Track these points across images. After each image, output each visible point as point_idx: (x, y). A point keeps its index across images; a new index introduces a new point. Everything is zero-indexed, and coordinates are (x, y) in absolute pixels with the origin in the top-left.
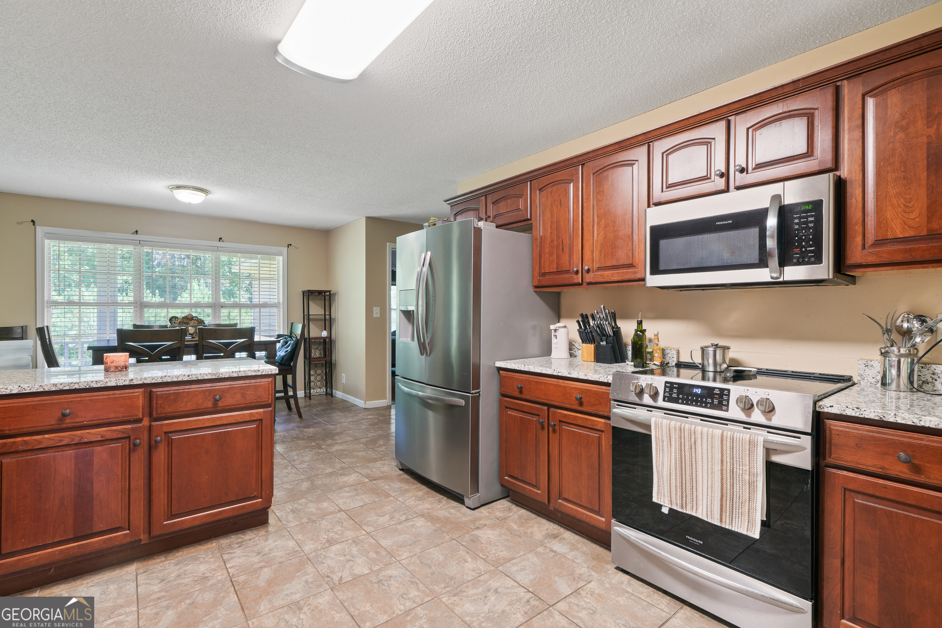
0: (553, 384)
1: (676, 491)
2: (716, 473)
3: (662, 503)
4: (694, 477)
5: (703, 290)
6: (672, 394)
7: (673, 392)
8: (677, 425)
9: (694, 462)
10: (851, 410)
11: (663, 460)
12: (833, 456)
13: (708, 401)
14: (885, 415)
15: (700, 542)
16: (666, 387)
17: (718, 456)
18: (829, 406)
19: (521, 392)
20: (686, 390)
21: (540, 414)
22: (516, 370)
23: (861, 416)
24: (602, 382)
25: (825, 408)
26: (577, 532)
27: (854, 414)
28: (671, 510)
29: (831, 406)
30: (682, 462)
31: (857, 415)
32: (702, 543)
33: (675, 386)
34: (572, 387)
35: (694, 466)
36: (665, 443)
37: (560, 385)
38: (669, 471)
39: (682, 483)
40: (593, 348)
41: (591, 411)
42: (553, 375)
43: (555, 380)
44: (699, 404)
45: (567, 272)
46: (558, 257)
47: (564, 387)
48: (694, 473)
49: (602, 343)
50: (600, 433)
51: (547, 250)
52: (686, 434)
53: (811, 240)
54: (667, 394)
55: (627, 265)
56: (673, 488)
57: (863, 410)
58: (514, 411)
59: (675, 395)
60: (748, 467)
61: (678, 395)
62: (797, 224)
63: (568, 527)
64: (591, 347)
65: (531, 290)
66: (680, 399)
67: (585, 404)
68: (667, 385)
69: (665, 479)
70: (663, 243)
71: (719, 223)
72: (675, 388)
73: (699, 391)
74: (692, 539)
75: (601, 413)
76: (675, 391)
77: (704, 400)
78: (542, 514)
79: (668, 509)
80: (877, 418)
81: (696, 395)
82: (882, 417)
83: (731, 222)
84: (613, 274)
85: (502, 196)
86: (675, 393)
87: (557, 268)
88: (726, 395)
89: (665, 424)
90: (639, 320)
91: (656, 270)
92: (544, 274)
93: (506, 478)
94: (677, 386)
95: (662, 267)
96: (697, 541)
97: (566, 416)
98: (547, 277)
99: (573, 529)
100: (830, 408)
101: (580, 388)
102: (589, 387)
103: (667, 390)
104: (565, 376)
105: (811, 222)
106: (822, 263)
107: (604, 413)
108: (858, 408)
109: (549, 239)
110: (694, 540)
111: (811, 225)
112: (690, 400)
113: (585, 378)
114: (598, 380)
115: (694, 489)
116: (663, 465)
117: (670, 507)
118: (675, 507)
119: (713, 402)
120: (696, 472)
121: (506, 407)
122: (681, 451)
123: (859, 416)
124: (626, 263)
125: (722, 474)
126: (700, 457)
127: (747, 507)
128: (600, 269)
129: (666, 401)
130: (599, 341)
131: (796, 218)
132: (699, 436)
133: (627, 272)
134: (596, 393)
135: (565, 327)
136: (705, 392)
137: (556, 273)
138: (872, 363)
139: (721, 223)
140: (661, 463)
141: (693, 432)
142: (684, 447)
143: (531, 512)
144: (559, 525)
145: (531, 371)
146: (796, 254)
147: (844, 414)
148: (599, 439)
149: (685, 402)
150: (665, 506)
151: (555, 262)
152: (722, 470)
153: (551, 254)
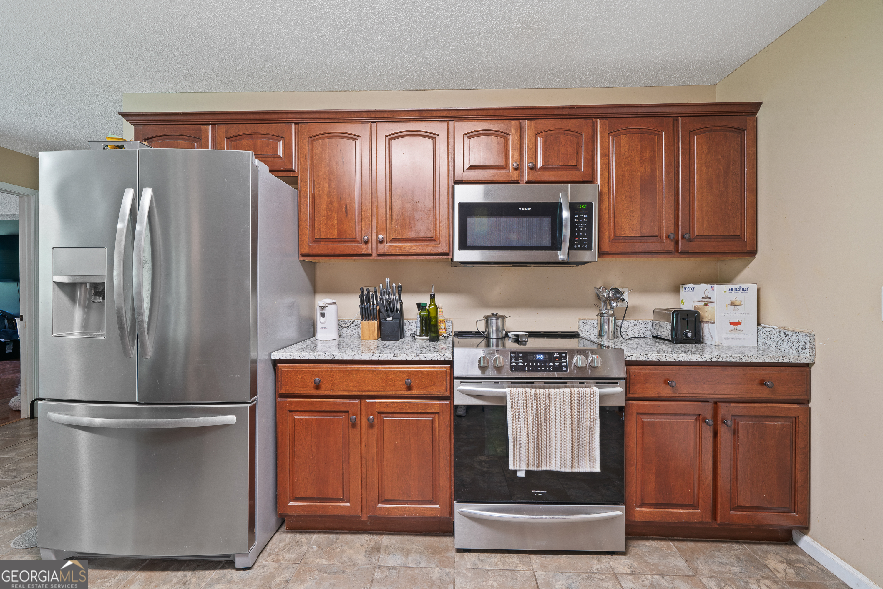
0: (369, 371)
1: (534, 452)
2: (568, 427)
3: (516, 469)
4: (548, 435)
5: (474, 266)
6: (518, 363)
7: (518, 361)
8: (533, 391)
9: (548, 422)
10: (642, 356)
11: (520, 427)
12: (632, 392)
13: (550, 365)
14: (661, 357)
15: (544, 492)
16: (511, 357)
17: (568, 411)
18: (630, 356)
19: (317, 387)
20: (530, 357)
21: (349, 410)
22: (311, 360)
23: (648, 360)
24: (438, 360)
25: (628, 357)
26: (391, 532)
27: (644, 359)
28: (528, 472)
29: (632, 356)
30: (538, 425)
31: (646, 359)
32: (546, 492)
33: (519, 355)
34: (397, 371)
35: (548, 425)
36: (522, 410)
37: (380, 371)
38: (526, 436)
39: (538, 444)
40: (376, 325)
41: (423, 393)
42: (371, 360)
43: (373, 366)
44: (543, 369)
45: (353, 240)
46: (339, 221)
47: (386, 373)
48: (548, 431)
49: (388, 319)
50: (433, 416)
51: (323, 212)
52: (542, 397)
53: (585, 231)
54: (514, 364)
55: (427, 238)
56: (531, 450)
57: (649, 355)
58: (304, 414)
59: (521, 364)
60: (589, 415)
61: (524, 364)
62: (577, 218)
63: (380, 530)
64: (374, 324)
65: (296, 258)
66: (526, 366)
67: (414, 388)
68: (512, 355)
69: (523, 445)
70: (470, 220)
71: (521, 209)
72: (520, 357)
73: (541, 357)
74: (537, 491)
75: (434, 394)
76: (521, 359)
77: (547, 364)
78: (345, 530)
79: (524, 472)
80: (656, 360)
81: (539, 361)
82: (659, 358)
83: (530, 209)
84: (411, 246)
85: (246, 132)
86: (521, 362)
87: (339, 234)
88: (564, 357)
89: (522, 393)
90: (432, 294)
91: (463, 246)
92: (318, 241)
93: (291, 503)
94: (521, 355)
95: (469, 243)
96: (541, 492)
97: (387, 405)
98: (323, 244)
99: (386, 531)
100: (631, 357)
101: (408, 371)
102: (419, 368)
103: (513, 360)
104: (389, 359)
105: (586, 218)
106: (592, 249)
107: (439, 394)
108: (646, 355)
109: (326, 199)
110: (539, 492)
111: (586, 220)
112: (534, 366)
113: (417, 359)
114: (433, 359)
115: (548, 446)
116: (520, 432)
117: (527, 469)
118: (531, 468)
119: (554, 364)
120: (550, 430)
121: (290, 411)
122: (537, 414)
123: (647, 360)
124: (426, 236)
125: (572, 426)
126: (554, 416)
127: (588, 448)
128: (396, 240)
129: (513, 371)
130: (386, 317)
131: (577, 214)
132: (553, 397)
133: (427, 246)
134: (429, 373)
135: (334, 303)
136: (547, 357)
137: (337, 240)
138: (587, 321)
139: (523, 209)
140: (518, 430)
141: (547, 395)
142: (540, 410)
143: (325, 533)
144: (368, 533)
145: (336, 358)
146: (576, 241)
147: (639, 360)
148: (433, 422)
149: (531, 369)
150: (520, 470)
151: (336, 227)
152: (572, 423)
153: (329, 217)
